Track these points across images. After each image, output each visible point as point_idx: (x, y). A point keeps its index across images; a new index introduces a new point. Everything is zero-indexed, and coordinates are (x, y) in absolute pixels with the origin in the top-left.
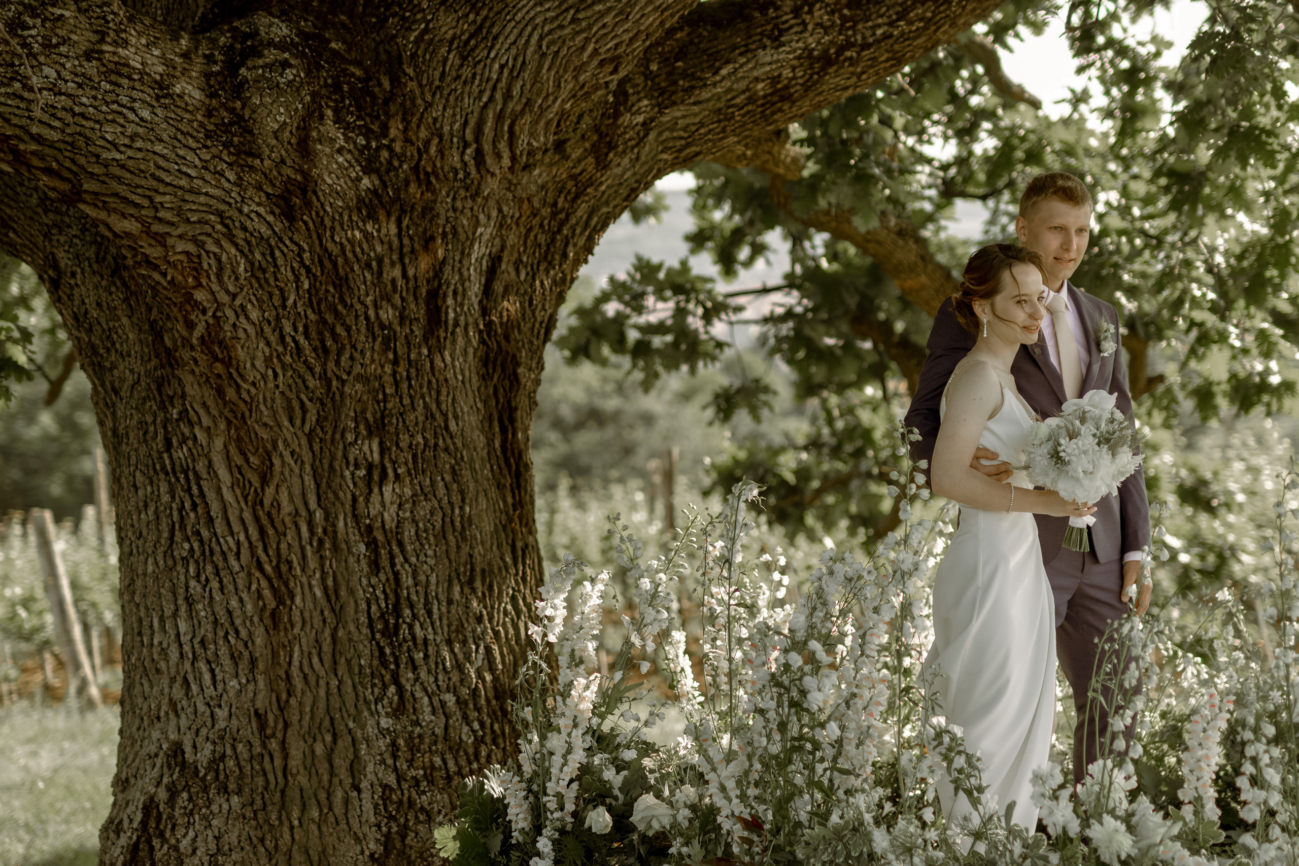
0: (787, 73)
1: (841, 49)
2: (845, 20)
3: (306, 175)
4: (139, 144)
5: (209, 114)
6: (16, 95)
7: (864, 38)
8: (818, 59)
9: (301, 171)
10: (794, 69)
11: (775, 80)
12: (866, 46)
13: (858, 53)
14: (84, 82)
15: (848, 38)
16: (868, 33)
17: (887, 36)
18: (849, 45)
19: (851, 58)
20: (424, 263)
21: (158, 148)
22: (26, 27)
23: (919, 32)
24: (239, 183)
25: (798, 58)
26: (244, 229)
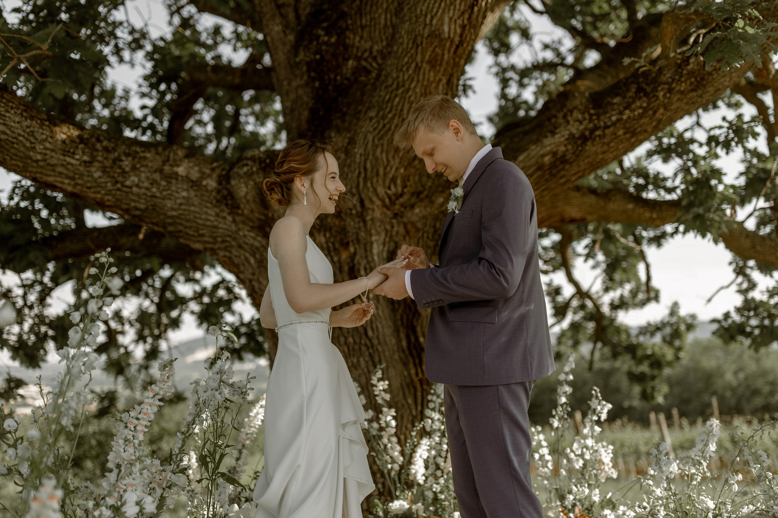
0: (562, 148)
1: (592, 131)
2: (591, 115)
3: (266, 216)
4: (183, 207)
5: (219, 192)
6: (119, 189)
7: (605, 123)
8: (579, 138)
9: (264, 215)
10: (565, 146)
11: (554, 154)
12: (607, 127)
13: (603, 132)
14: (154, 182)
15: (595, 125)
16: (606, 120)
17: (618, 120)
18: (596, 128)
19: (599, 136)
20: (344, 256)
21: (192, 208)
22: (122, 161)
23: (641, 116)
24: (234, 221)
25: (567, 139)
26: (246, 244)
